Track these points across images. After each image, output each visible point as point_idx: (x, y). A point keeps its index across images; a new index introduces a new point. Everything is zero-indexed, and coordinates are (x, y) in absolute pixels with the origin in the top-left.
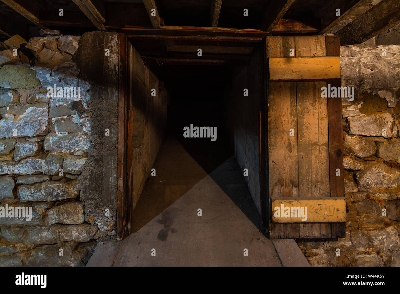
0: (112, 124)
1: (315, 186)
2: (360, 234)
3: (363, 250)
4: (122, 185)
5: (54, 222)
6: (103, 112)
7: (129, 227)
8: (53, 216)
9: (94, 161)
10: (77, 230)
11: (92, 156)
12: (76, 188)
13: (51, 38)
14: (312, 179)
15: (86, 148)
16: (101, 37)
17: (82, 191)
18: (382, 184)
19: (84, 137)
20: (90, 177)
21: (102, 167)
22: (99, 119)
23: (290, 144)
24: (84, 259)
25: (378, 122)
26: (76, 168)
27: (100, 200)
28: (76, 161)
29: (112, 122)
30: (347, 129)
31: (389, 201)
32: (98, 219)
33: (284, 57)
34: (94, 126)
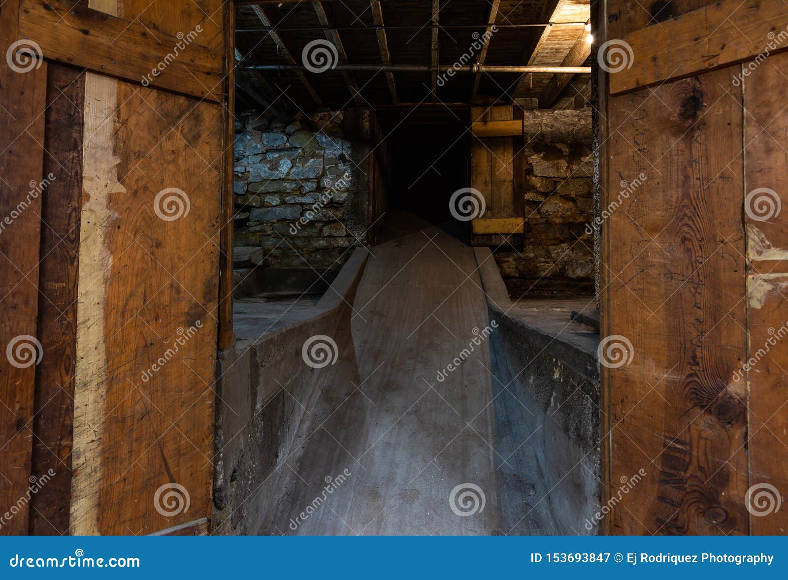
1: (504, 210)
2: (540, 248)
3: (543, 260)
4: (371, 210)
5: (327, 235)
7: (376, 239)
8: (326, 231)
9: (353, 194)
10: (342, 240)
11: (352, 190)
12: (341, 212)
13: (326, 113)
14: (501, 205)
16: (358, 112)
17: (346, 213)
18: (558, 212)
20: (351, 204)
21: (359, 198)
25: (555, 167)
26: (342, 199)
28: (341, 194)
30: (530, 172)
31: (562, 224)
33: (483, 121)
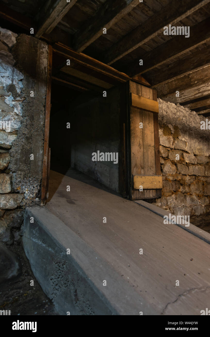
0: (41, 111)
1: (150, 169)
2: (164, 199)
4: (46, 160)
6: (34, 100)
9: (25, 138)
10: (5, 198)
11: (24, 134)
12: (6, 160)
14: (149, 165)
15: (16, 127)
16: (36, 43)
17: (14, 162)
18: (170, 172)
19: (16, 117)
20: (21, 151)
21: (31, 144)
22: (31, 104)
23: (140, 144)
24: (11, 224)
25: (168, 140)
26: (8, 142)
27: (28, 172)
28: (8, 136)
29: (41, 110)
31: (173, 181)
32: (25, 187)
33: (138, 95)
34: (27, 109)
